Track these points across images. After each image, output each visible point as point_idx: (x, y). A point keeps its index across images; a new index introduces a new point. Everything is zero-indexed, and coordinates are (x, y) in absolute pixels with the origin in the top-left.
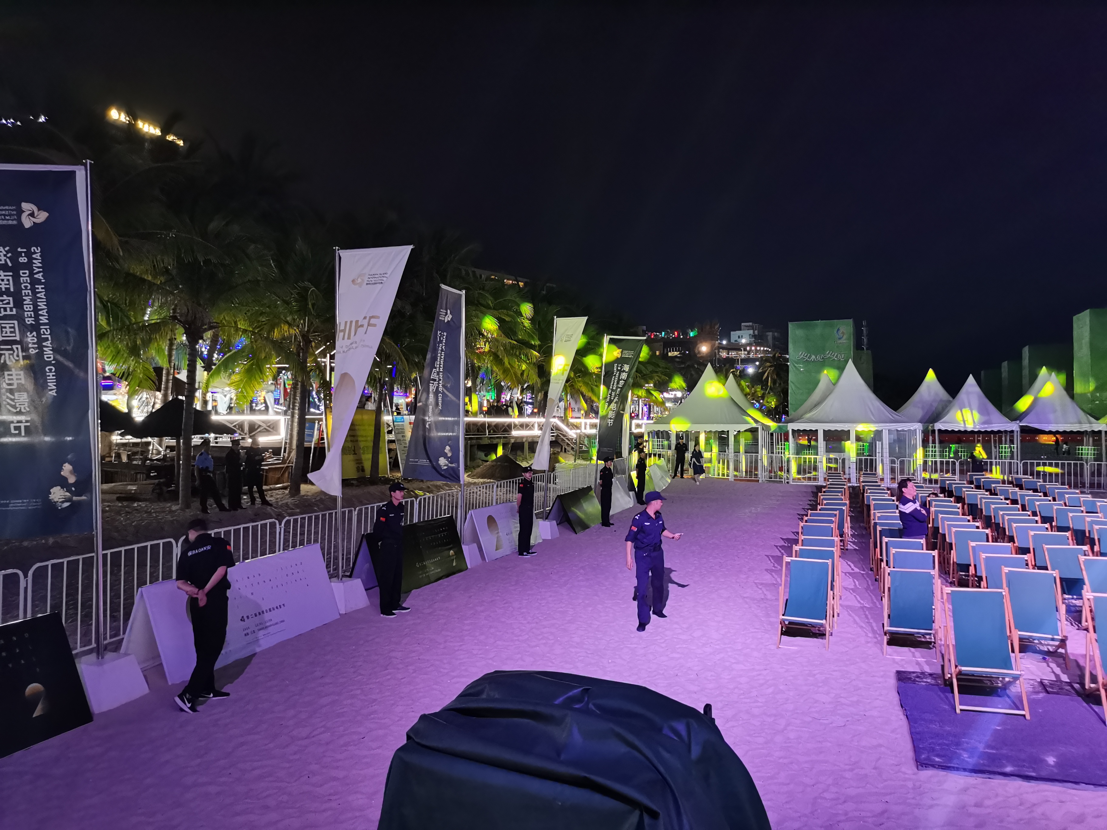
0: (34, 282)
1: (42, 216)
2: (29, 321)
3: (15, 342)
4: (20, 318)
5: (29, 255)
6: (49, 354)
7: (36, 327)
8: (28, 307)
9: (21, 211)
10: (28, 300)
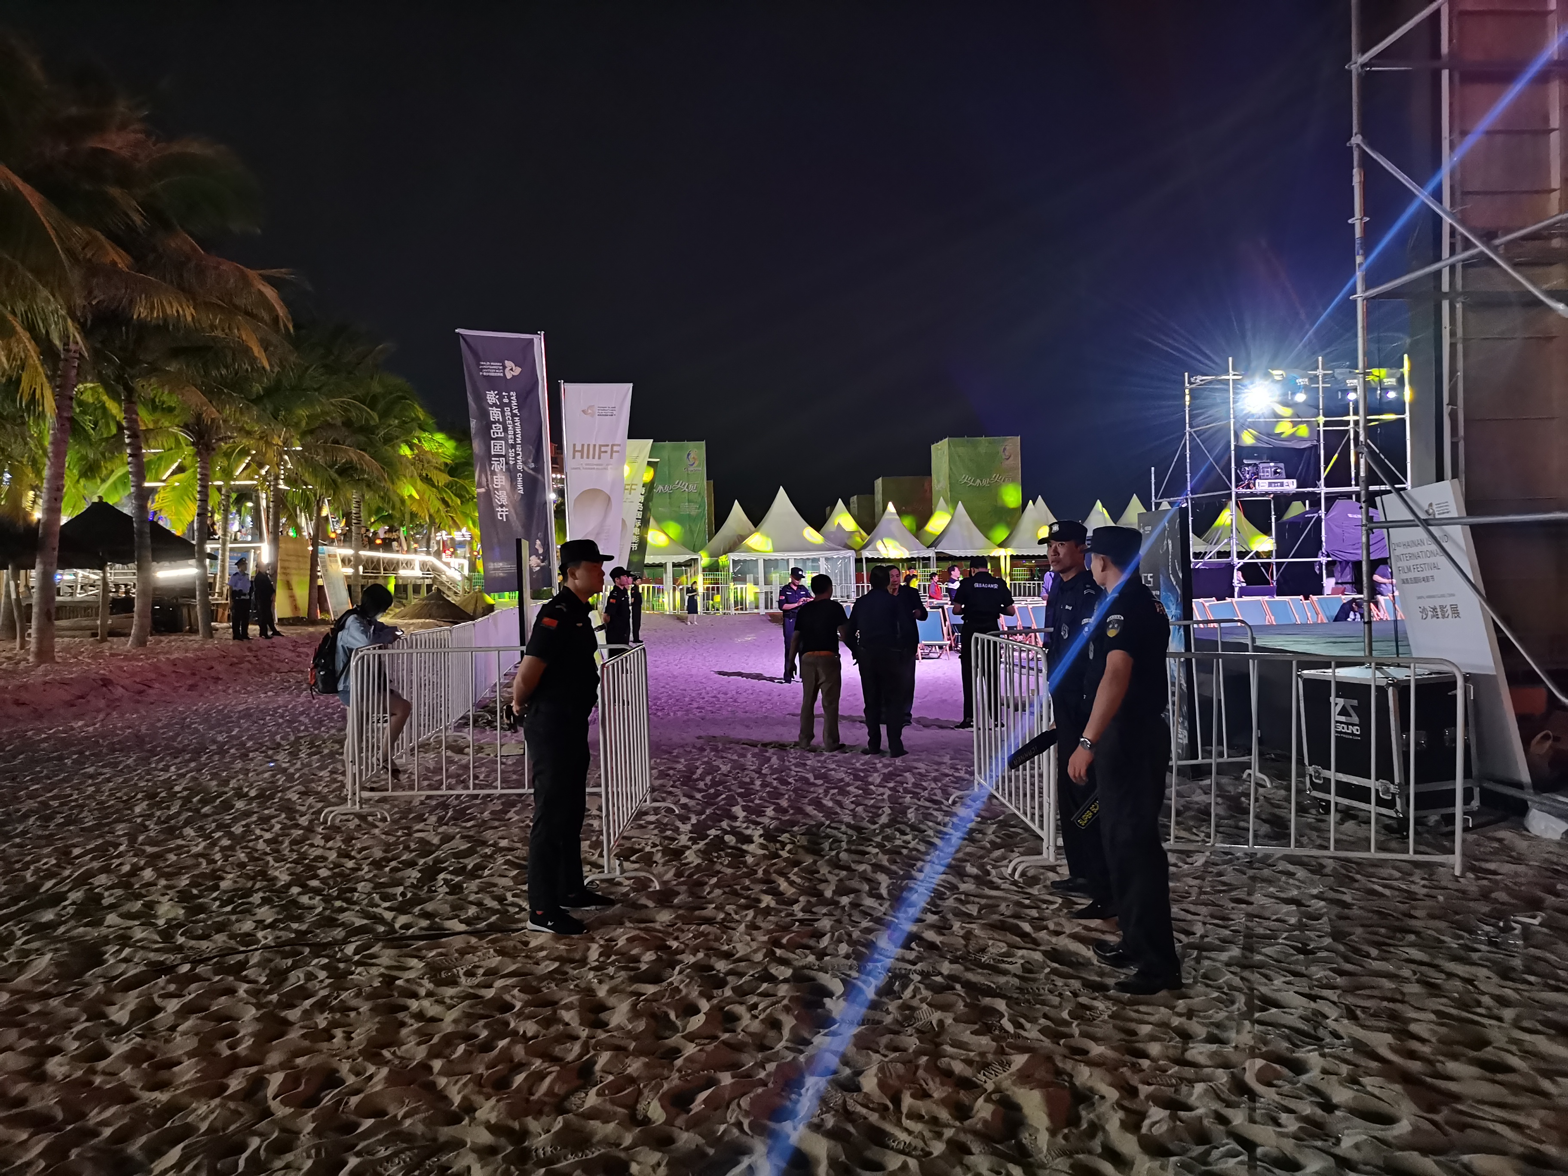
0: (514, 415)
1: (518, 371)
2: (511, 442)
3: (501, 456)
4: (505, 439)
5: (509, 397)
6: (520, 466)
7: (513, 446)
8: (511, 432)
9: (504, 367)
10: (510, 427)
